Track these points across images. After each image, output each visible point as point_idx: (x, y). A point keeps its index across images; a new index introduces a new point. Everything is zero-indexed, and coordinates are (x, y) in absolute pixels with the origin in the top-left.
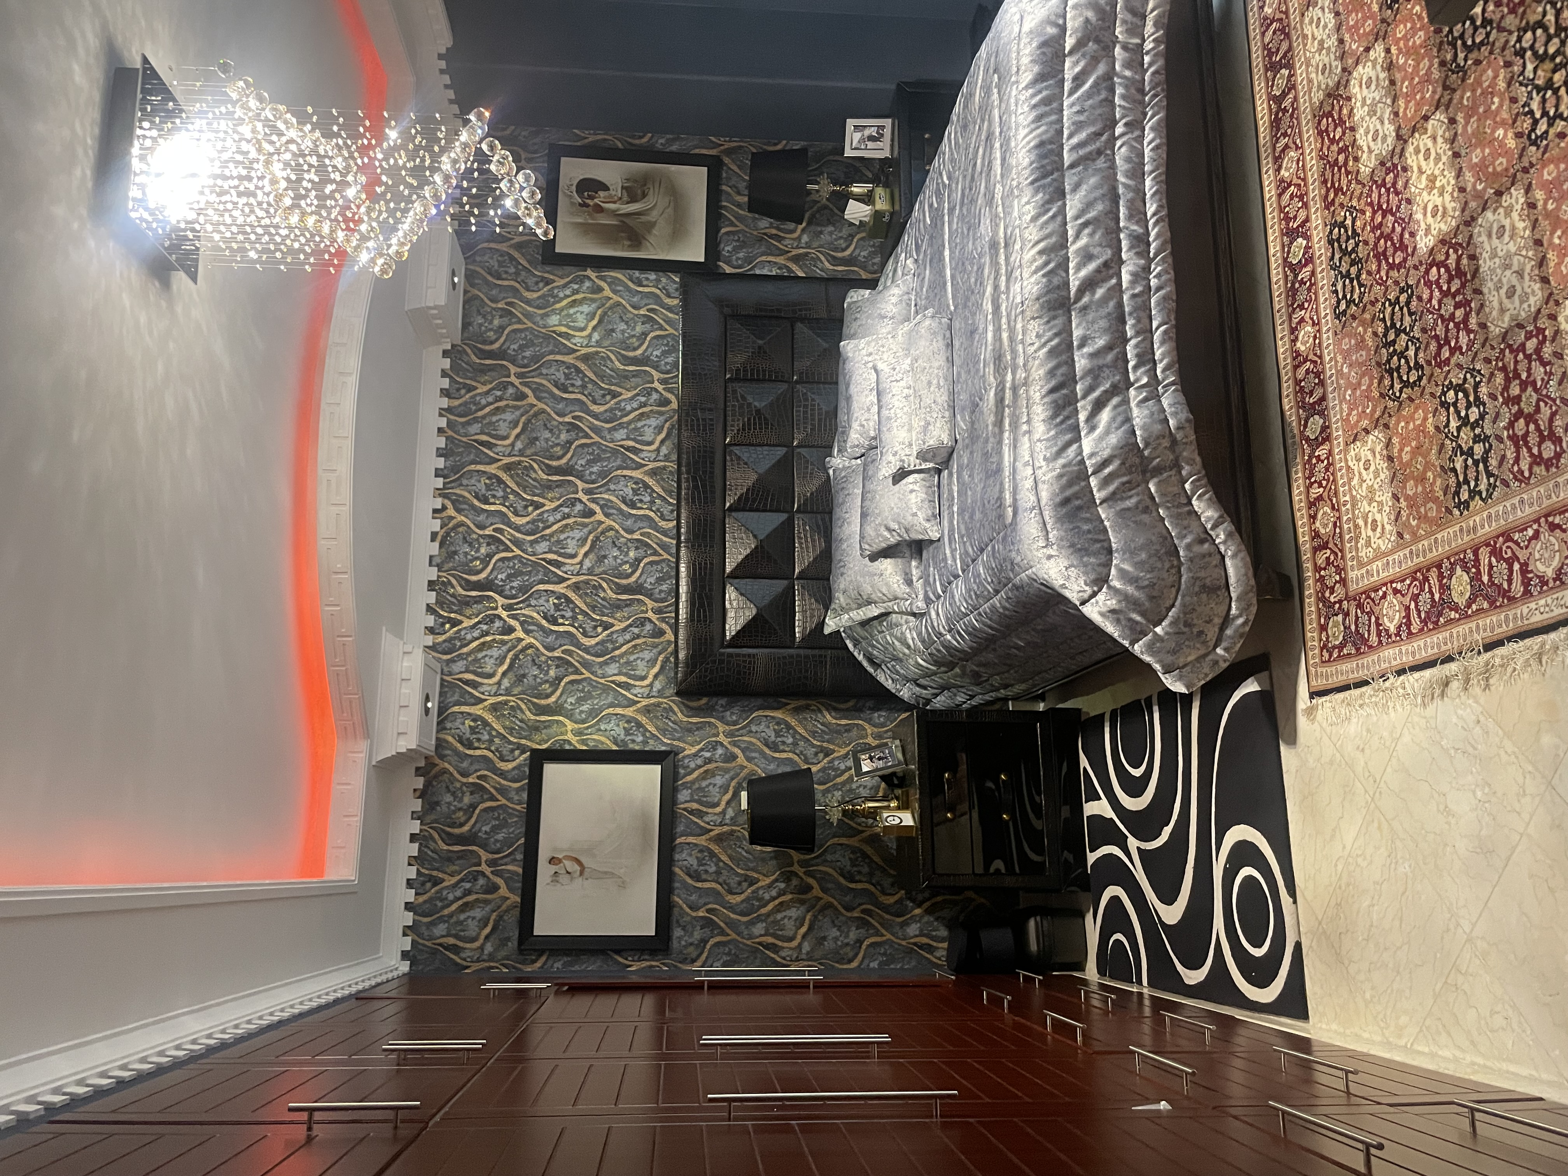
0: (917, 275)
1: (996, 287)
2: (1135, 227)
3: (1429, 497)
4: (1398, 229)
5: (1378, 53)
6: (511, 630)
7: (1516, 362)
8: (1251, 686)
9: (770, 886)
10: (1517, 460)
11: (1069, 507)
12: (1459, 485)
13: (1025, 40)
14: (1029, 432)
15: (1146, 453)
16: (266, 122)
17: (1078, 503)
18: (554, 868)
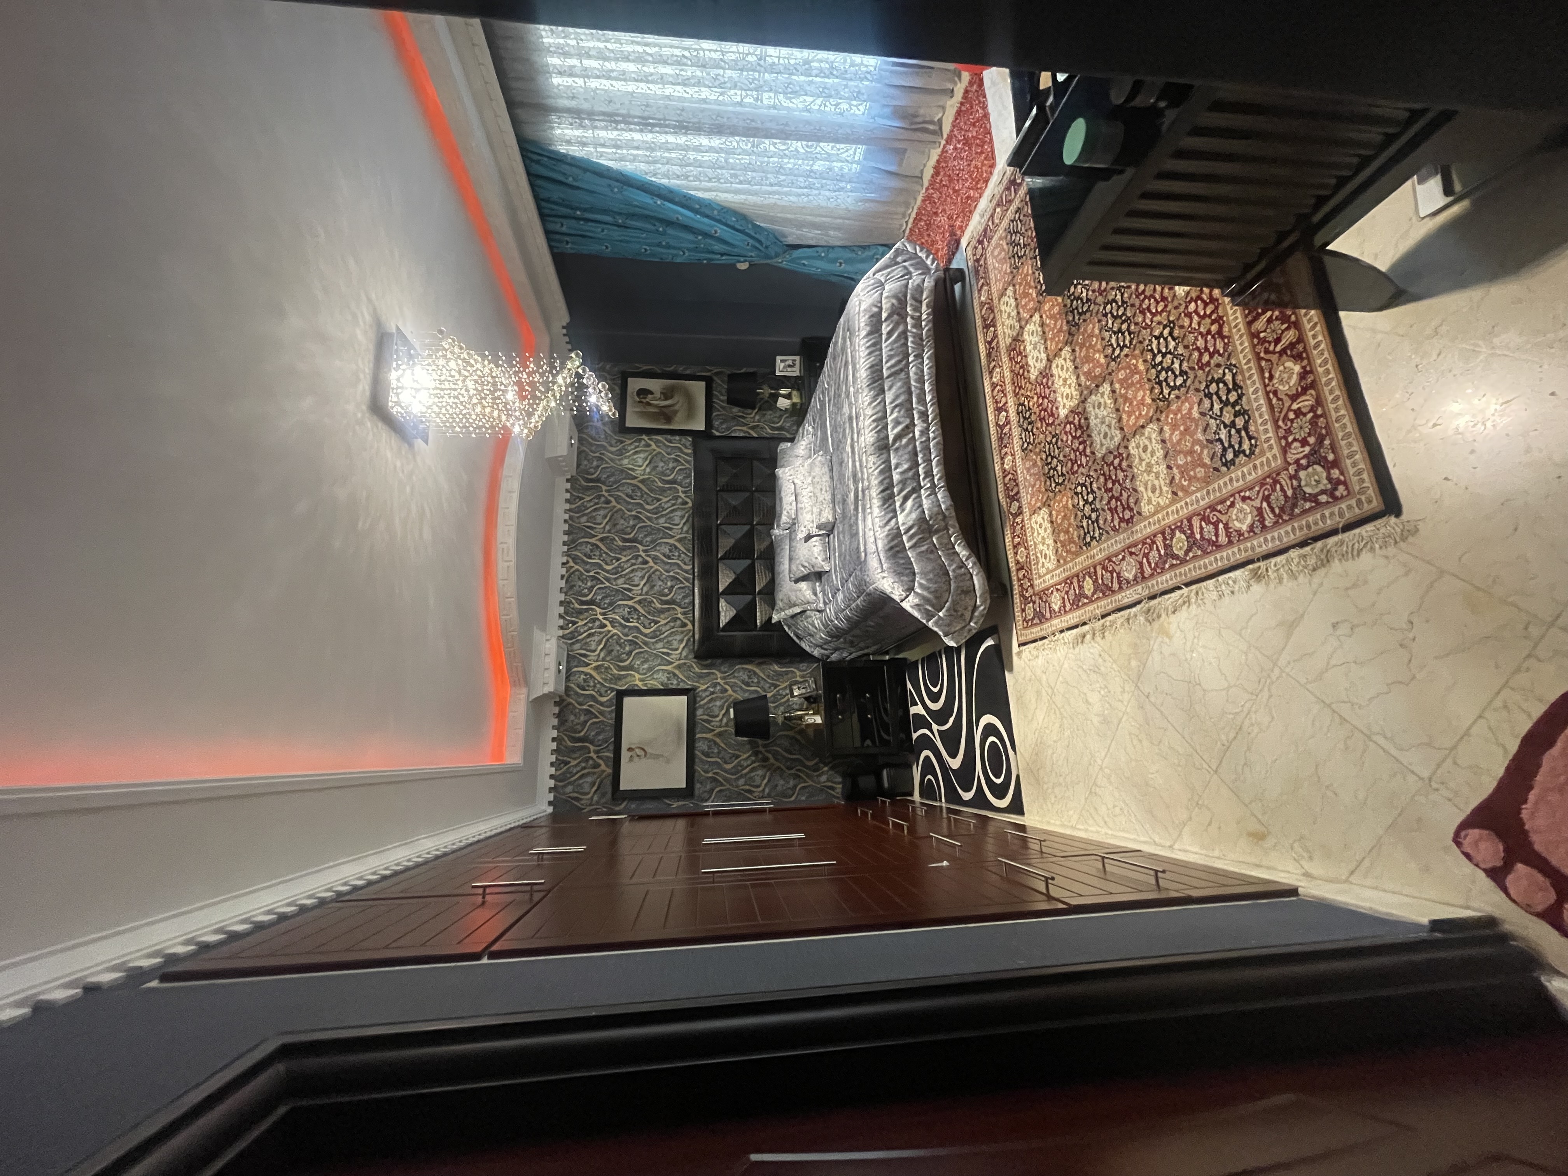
0: (815, 435)
1: (852, 439)
2: (921, 408)
3: (1071, 541)
4: (1050, 406)
5: (1037, 317)
6: (605, 626)
7: (1110, 471)
8: (990, 642)
9: (747, 758)
10: (1112, 521)
11: (892, 551)
12: (1085, 534)
13: (862, 314)
14: (871, 513)
15: (931, 522)
16: (464, 360)
17: (897, 549)
18: (630, 754)
